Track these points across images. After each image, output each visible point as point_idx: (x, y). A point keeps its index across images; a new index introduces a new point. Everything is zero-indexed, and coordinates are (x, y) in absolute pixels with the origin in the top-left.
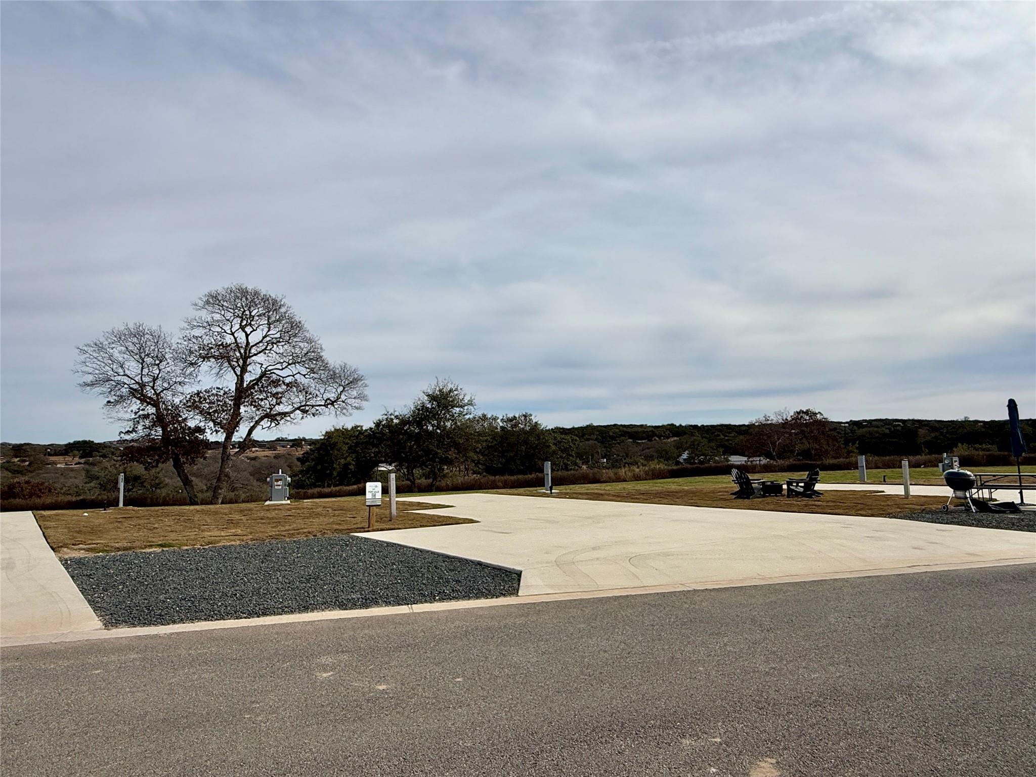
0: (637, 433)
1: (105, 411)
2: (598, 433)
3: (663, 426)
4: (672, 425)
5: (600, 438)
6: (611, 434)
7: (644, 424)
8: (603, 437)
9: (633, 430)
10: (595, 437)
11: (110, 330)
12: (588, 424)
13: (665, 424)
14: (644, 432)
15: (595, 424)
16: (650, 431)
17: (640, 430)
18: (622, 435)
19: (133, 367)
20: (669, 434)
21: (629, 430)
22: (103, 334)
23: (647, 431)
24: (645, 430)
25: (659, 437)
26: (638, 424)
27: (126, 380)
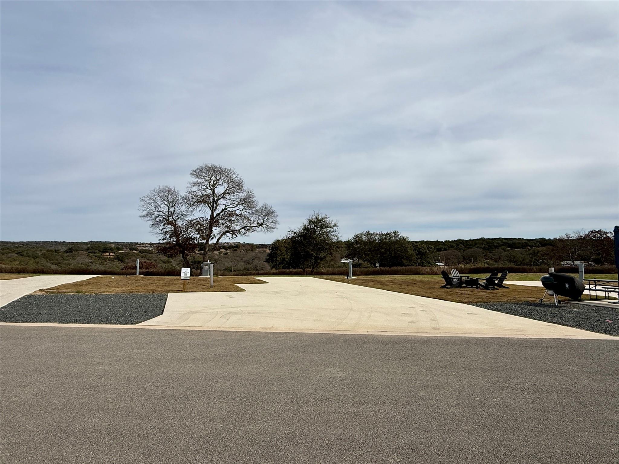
0: (514, 244)
1: (151, 229)
2: (486, 243)
3: (536, 240)
4: (543, 239)
5: (487, 246)
6: (495, 244)
7: (521, 238)
8: (489, 246)
9: (512, 242)
10: (484, 246)
11: (153, 189)
12: (481, 237)
13: (538, 238)
14: (520, 243)
15: (485, 238)
16: (525, 243)
17: (517, 241)
18: (503, 245)
19: (164, 208)
20: (538, 245)
21: (509, 242)
22: (150, 191)
23: (522, 243)
24: (521, 242)
25: (531, 247)
26: (517, 238)
27: (161, 214)
